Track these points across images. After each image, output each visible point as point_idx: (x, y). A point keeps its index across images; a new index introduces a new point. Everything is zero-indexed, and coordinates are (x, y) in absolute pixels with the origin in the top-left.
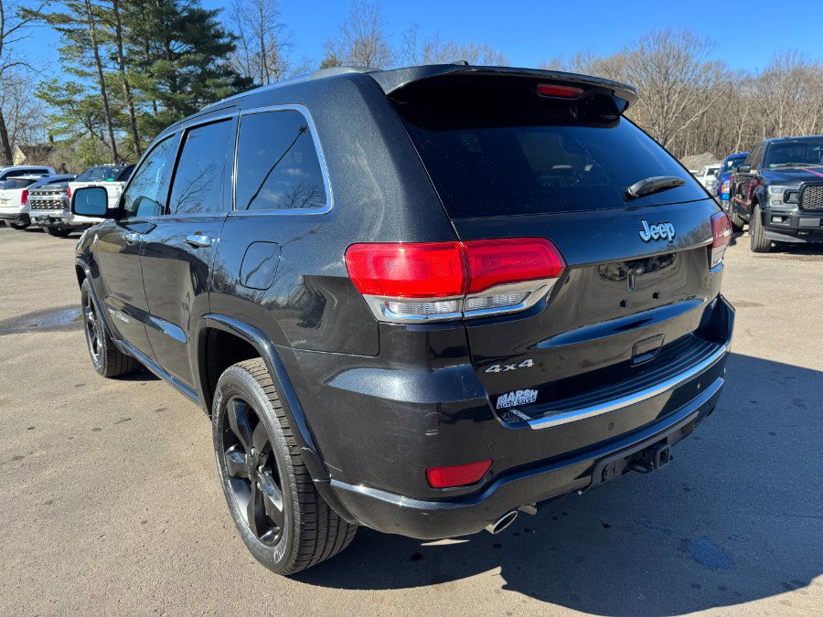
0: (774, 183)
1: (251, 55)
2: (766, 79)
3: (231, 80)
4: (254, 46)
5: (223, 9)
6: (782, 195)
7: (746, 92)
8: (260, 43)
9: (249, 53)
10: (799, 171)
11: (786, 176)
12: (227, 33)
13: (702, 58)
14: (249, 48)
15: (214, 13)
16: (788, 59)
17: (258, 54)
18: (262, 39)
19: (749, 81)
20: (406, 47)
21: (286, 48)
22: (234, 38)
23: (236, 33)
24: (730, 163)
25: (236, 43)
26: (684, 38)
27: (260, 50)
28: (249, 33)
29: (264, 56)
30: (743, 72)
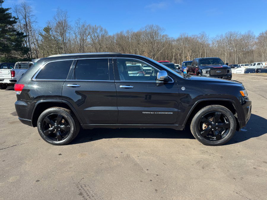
0: (203, 69)
1: (22, 25)
2: (178, 40)
3: (15, 33)
4: (23, 22)
5: (11, 8)
6: (205, 72)
7: (174, 43)
8: (25, 21)
9: (21, 24)
10: (208, 66)
11: (205, 67)
12: (13, 16)
13: (162, 33)
14: (21, 22)
15: (7, 9)
16: (184, 35)
17: (24, 25)
18: (26, 20)
19: (174, 40)
20: (76, 25)
21: (35, 23)
22: (16, 19)
23: (16, 17)
24: (184, 64)
25: (16, 21)
26: (156, 27)
27: (25, 23)
28: (21, 17)
29: (27, 25)
30: (172, 38)
